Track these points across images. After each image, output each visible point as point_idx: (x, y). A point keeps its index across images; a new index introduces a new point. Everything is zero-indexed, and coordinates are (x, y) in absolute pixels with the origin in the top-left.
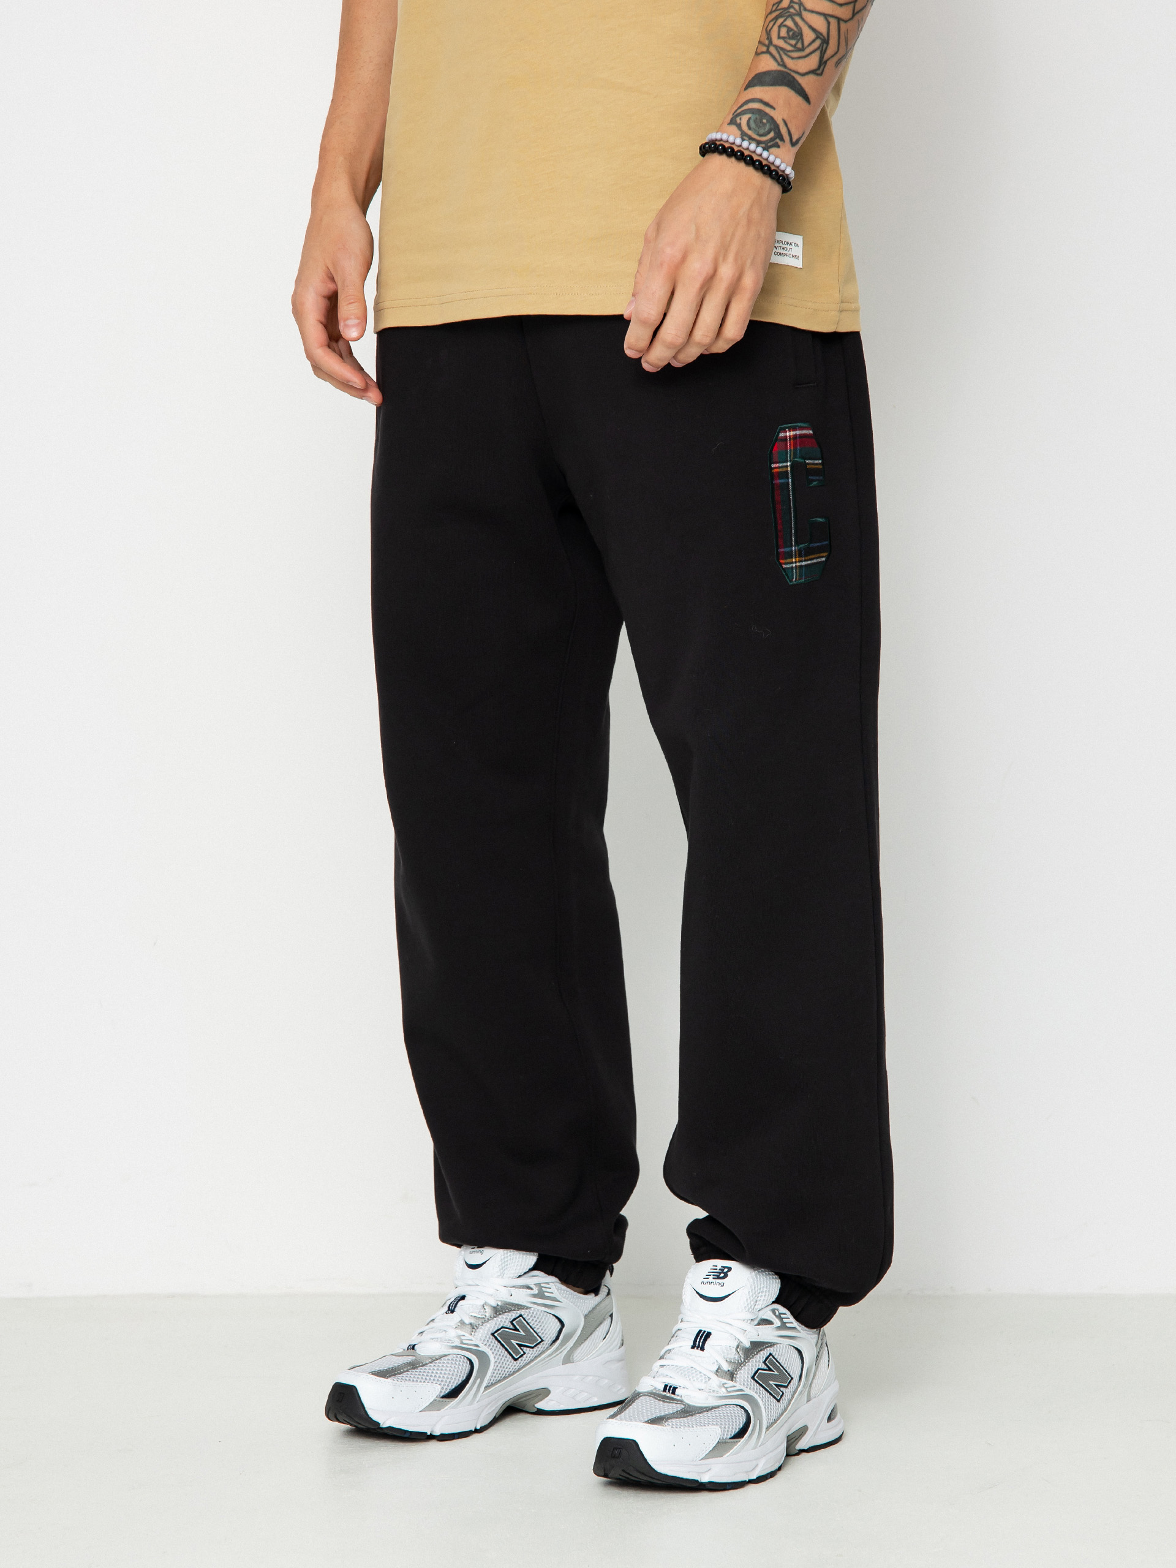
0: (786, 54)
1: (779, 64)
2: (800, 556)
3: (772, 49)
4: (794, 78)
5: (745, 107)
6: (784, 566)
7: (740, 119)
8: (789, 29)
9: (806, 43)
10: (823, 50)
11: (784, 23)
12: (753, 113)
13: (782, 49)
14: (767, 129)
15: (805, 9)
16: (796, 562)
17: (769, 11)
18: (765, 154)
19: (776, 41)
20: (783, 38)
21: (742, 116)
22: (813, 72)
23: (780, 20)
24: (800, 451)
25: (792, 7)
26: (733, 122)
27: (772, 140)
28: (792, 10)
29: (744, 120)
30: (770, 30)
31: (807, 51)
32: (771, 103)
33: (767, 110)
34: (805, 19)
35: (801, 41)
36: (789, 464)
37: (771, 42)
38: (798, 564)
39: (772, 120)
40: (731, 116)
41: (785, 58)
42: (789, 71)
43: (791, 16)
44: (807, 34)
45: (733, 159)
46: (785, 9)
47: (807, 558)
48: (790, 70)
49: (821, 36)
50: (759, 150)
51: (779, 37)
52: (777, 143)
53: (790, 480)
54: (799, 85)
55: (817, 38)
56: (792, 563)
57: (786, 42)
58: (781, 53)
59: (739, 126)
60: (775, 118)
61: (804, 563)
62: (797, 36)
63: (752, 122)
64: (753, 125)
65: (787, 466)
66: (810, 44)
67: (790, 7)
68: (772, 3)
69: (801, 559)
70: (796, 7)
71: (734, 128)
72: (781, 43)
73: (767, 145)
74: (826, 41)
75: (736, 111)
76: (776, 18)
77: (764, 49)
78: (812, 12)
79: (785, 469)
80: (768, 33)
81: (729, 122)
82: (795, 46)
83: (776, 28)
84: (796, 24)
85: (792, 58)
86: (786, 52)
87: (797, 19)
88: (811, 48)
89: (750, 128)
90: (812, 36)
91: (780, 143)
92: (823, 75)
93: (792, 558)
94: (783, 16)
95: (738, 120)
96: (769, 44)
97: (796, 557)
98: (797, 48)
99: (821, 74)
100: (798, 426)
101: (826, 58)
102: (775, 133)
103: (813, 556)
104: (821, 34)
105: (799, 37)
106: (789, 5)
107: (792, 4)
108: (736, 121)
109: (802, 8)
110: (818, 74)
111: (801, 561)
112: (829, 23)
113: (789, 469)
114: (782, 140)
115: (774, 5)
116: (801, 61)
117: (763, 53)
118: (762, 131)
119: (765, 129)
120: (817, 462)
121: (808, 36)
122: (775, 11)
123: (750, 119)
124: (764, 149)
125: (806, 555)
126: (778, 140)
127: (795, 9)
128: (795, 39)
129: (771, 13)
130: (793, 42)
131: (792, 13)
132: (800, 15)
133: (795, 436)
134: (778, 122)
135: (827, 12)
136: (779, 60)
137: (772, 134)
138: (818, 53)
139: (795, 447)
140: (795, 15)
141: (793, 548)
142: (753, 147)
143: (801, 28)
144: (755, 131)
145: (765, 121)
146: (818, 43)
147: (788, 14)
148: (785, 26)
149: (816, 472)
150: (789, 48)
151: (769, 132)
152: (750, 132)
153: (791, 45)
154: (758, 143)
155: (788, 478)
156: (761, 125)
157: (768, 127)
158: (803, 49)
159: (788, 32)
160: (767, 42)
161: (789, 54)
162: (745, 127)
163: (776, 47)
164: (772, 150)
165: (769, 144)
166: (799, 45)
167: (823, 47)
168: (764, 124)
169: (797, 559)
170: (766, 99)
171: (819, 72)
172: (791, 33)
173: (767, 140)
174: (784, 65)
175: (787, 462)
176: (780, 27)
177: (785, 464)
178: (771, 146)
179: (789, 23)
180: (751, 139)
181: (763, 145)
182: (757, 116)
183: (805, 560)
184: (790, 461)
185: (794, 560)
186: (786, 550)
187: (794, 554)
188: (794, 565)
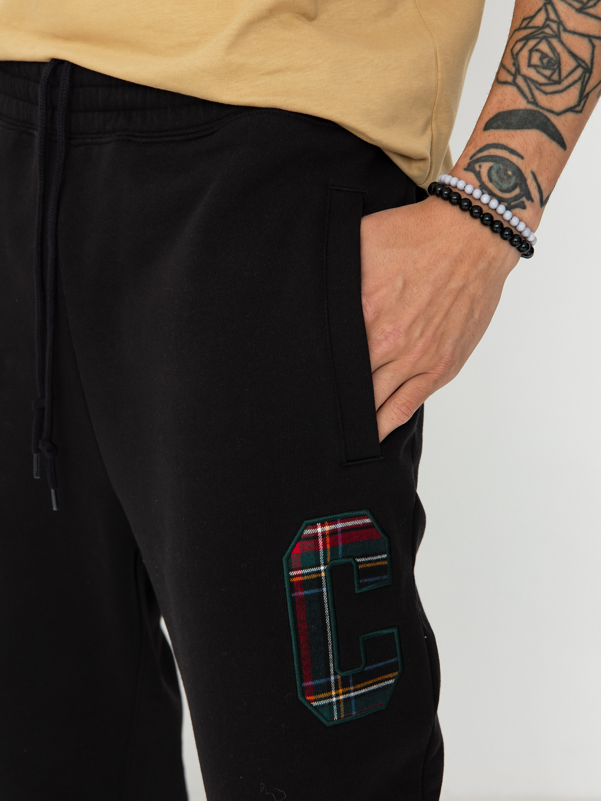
0: (538, 89)
1: (529, 102)
2: (344, 686)
3: (520, 81)
4: (548, 120)
5: (485, 153)
7: (480, 166)
8: (544, 55)
9: (564, 73)
10: (584, 80)
11: (537, 48)
12: (495, 161)
13: (534, 82)
14: (511, 184)
15: (565, 30)
16: (337, 695)
17: (517, 25)
18: (508, 215)
19: (525, 70)
20: (535, 67)
21: (481, 163)
22: (571, 109)
23: (532, 43)
25: (548, 26)
26: (470, 168)
27: (516, 198)
28: (547, 30)
29: (485, 168)
30: (517, 54)
31: (565, 83)
32: (519, 150)
33: (514, 159)
34: (565, 41)
35: (557, 72)
36: (322, 568)
37: (518, 71)
38: (342, 697)
39: (519, 173)
40: (467, 161)
41: (537, 93)
42: (541, 111)
43: (546, 38)
44: (566, 62)
45: (467, 215)
46: (539, 28)
47: (357, 687)
48: (543, 108)
49: (583, 65)
50: (501, 209)
51: (530, 65)
52: (523, 202)
53: (324, 589)
54: (554, 126)
55: (579, 66)
56: (331, 697)
57: (538, 72)
58: (532, 86)
59: (478, 175)
60: (523, 170)
61: (352, 694)
62: (554, 65)
63: (493, 172)
64: (495, 177)
65: (320, 572)
66: (567, 77)
67: (545, 26)
68: (522, 17)
69: (346, 689)
70: (554, 26)
71: (471, 176)
72: (532, 73)
73: (509, 204)
74: (588, 70)
75: (474, 155)
76: (526, 39)
77: (510, 78)
78: (574, 33)
79: (316, 576)
80: (515, 57)
81: (466, 167)
82: (549, 78)
83: (525, 53)
84: (553, 49)
85: (546, 93)
86: (538, 86)
87: (555, 42)
88: (571, 79)
89: (491, 180)
90: (573, 64)
91: (528, 203)
92: (583, 111)
93: (330, 690)
94: (537, 38)
95: (477, 167)
96: (516, 72)
97: (337, 689)
98: (553, 80)
99: (580, 112)
100: (338, 518)
101: (588, 89)
102: (521, 190)
103: (367, 683)
104: (584, 62)
105: (555, 67)
106: (545, 23)
107: (548, 22)
108: (474, 168)
109: (561, 28)
110: (577, 112)
111: (346, 693)
112: (594, 47)
113: (323, 574)
114: (530, 198)
115: (524, 19)
116: (557, 97)
117: (506, 83)
118: (505, 186)
119: (510, 183)
120: (378, 558)
121: (568, 64)
122: (525, 28)
123: (491, 169)
124: (507, 209)
125: (356, 683)
126: (524, 199)
127: (551, 29)
128: (550, 69)
129: (519, 29)
130: (548, 73)
131: (548, 34)
132: (558, 36)
133: (333, 532)
134: (526, 175)
135: (592, 33)
136: (529, 96)
137: (517, 191)
138: (578, 86)
140: (552, 36)
141: (332, 678)
142: (494, 203)
143: (559, 54)
144: (497, 184)
145: (510, 173)
146: (579, 72)
147: (542, 35)
148: (538, 50)
149: (375, 571)
150: (542, 80)
151: (514, 188)
152: (490, 185)
153: (545, 76)
154: (501, 201)
155: (321, 587)
156: (505, 177)
157: (513, 181)
158: (559, 82)
159: (541, 59)
160: (513, 70)
161: (543, 88)
162: (485, 178)
163: (526, 78)
164: (517, 211)
165: (513, 203)
166: (555, 77)
167: (585, 76)
168: (509, 177)
169: (340, 690)
170: (513, 145)
171: (578, 109)
172: (545, 61)
173: (511, 198)
174: (535, 103)
175: (319, 565)
176: (531, 51)
177: (316, 569)
178: (515, 207)
179: (544, 47)
180: (492, 195)
181: (506, 204)
182: (501, 166)
183: (355, 690)
184: (325, 565)
185: (334, 693)
186: (322, 681)
187: (333, 685)
188: (334, 699)
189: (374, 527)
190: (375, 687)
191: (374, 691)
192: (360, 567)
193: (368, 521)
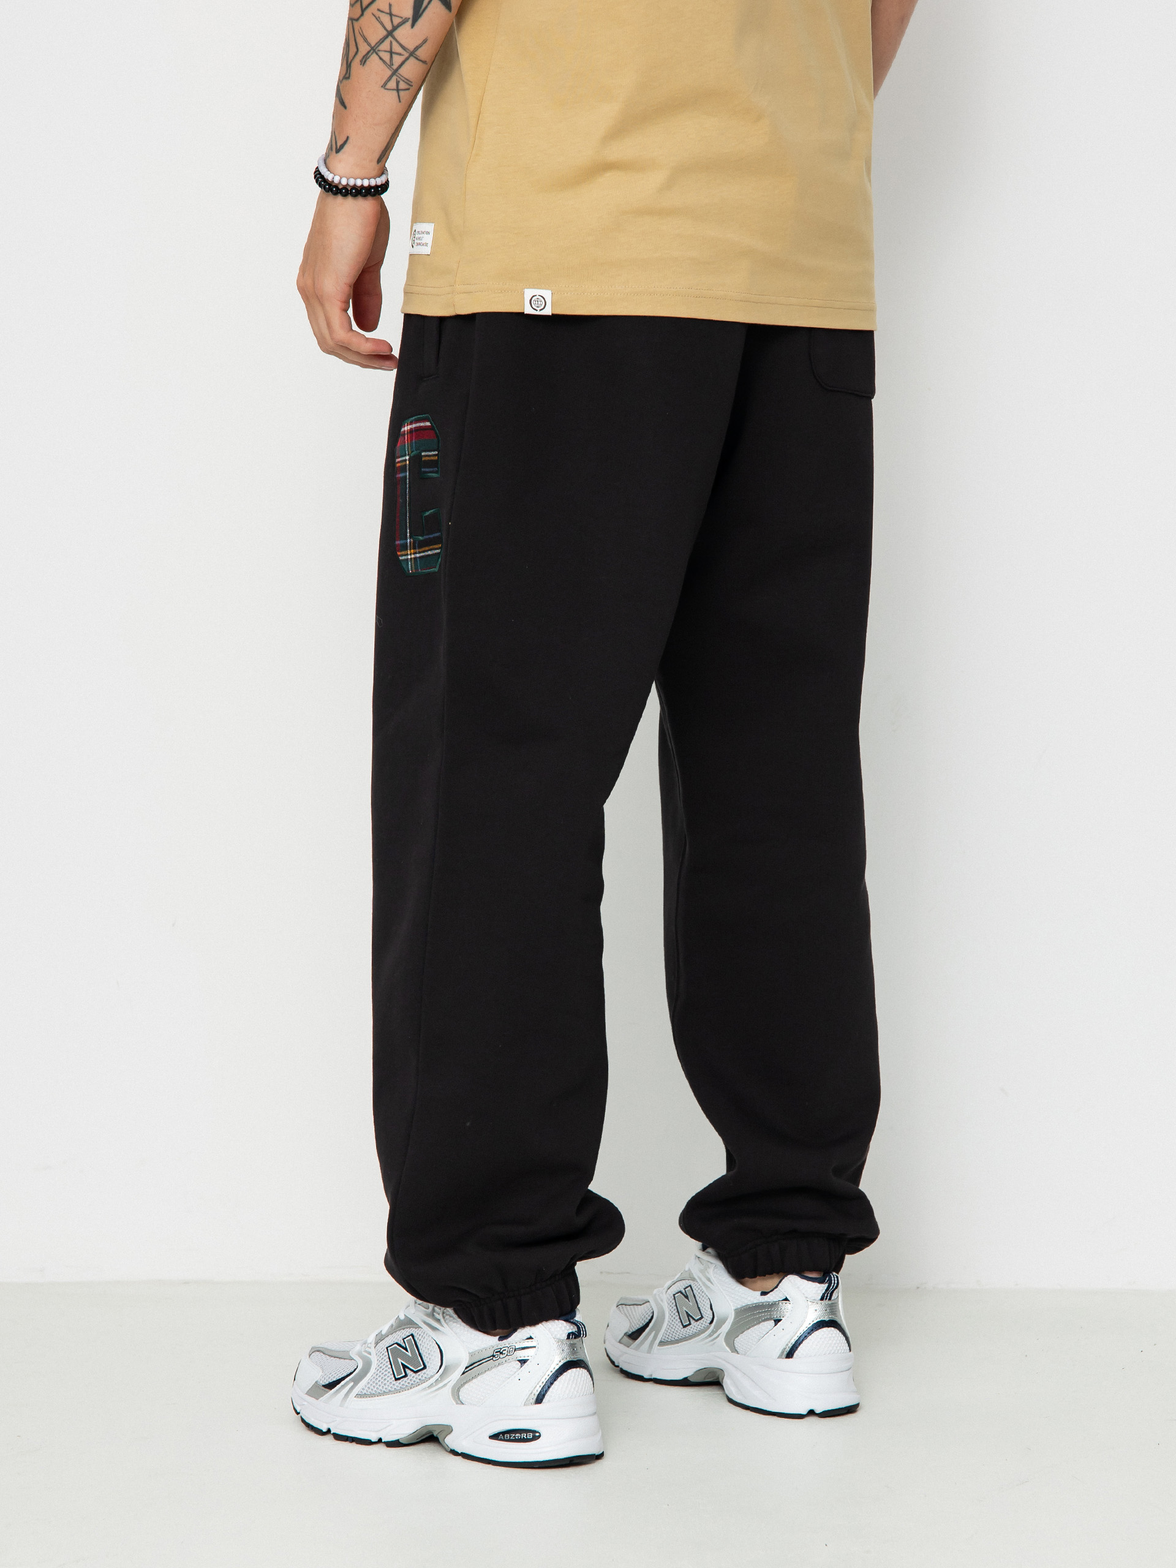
2: (414, 548)
6: (401, 558)
16: (411, 554)
24: (416, 443)
36: (407, 458)
38: (413, 556)
47: (421, 550)
53: (408, 474)
56: (407, 555)
61: (418, 555)
65: (405, 460)
69: (415, 551)
79: (404, 463)
93: (407, 549)
97: (410, 549)
100: (413, 420)
103: (427, 548)
111: (414, 553)
113: (408, 462)
120: (433, 453)
125: (420, 547)
139: (411, 440)
141: (408, 540)
149: (431, 464)
155: (407, 472)
169: (412, 551)
175: (405, 455)
177: (404, 458)
183: (420, 553)
184: (408, 455)
185: (409, 553)
186: (402, 542)
187: (409, 546)
188: (409, 557)
189: (434, 429)
190: (429, 553)
191: (429, 555)
192: (423, 459)
193: (428, 424)
